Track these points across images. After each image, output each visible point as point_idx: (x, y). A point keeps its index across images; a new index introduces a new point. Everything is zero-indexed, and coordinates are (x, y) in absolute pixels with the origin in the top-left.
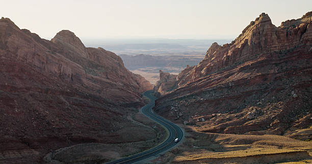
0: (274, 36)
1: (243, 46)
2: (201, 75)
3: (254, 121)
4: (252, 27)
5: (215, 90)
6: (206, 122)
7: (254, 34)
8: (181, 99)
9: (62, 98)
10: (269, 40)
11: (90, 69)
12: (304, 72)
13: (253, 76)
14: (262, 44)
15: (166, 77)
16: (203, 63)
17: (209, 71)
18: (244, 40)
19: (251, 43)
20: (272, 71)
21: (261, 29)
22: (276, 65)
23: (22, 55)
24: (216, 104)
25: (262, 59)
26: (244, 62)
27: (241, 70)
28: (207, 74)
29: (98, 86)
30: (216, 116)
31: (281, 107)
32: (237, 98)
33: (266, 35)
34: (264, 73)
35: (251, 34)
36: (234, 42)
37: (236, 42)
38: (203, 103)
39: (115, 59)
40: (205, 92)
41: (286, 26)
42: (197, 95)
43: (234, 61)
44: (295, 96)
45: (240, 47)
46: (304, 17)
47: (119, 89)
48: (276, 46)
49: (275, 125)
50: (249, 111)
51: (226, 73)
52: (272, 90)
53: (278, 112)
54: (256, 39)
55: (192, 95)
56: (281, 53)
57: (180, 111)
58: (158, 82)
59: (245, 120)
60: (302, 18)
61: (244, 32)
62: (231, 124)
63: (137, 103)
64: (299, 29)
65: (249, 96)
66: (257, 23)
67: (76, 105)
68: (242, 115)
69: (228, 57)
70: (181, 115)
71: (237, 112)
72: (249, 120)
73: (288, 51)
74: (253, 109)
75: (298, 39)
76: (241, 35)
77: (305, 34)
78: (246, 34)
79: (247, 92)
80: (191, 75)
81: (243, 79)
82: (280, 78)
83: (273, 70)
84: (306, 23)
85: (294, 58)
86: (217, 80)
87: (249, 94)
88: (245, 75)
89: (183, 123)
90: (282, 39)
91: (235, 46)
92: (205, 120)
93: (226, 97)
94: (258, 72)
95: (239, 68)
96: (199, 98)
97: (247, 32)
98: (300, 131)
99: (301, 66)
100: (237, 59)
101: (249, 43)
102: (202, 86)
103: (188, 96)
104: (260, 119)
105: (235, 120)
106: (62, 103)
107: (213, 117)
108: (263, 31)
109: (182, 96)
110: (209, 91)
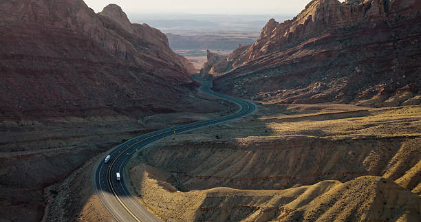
0: (339, 12)
1: (307, 22)
2: (262, 53)
3: (319, 94)
4: (315, 3)
5: (279, 67)
6: (273, 97)
7: (318, 10)
8: (244, 77)
9: (132, 74)
10: (333, 16)
11: (140, 46)
12: (367, 49)
13: (317, 53)
14: (327, 20)
15: (215, 59)
16: (262, 41)
17: (270, 48)
18: (308, 16)
19: (315, 19)
20: (336, 48)
22: (341, 41)
23: (87, 31)
24: (281, 81)
25: (326, 35)
26: (307, 39)
27: (305, 47)
28: (268, 52)
30: (281, 92)
31: (345, 82)
32: (302, 75)
33: (331, 11)
34: (328, 50)
35: (315, 10)
36: (296, 18)
37: (299, 19)
38: (267, 80)
39: (160, 36)
40: (269, 70)
41: (351, 2)
42: (261, 72)
43: (297, 38)
44: (358, 71)
45: (303, 23)
47: (170, 69)
48: (341, 23)
49: (340, 98)
50: (314, 87)
51: (289, 51)
52: (336, 66)
53: (342, 86)
54: (320, 15)
55: (255, 73)
56: (345, 29)
57: (243, 88)
58: (206, 64)
59: (311, 94)
61: (307, 7)
62: (298, 98)
63: (191, 83)
64: (363, 5)
65: (314, 72)
67: (145, 81)
68: (308, 90)
69: (291, 34)
70: (245, 92)
71: (303, 87)
72: (315, 93)
73: (353, 27)
74: (318, 84)
75: (363, 15)
76: (303, 11)
77: (369, 11)
78: (309, 10)
79: (311, 69)
80: (248, 55)
81: (307, 56)
82: (344, 55)
83: (338, 47)
85: (357, 35)
86: (281, 57)
87: (314, 70)
88: (310, 52)
89: (250, 99)
90: (346, 15)
91: (297, 22)
92: (272, 95)
93: (290, 74)
94: (322, 49)
95: (302, 45)
96: (263, 76)
97: (311, 8)
98: (362, 102)
99: (365, 42)
100: (300, 36)
101: (313, 20)
102: (264, 64)
103: (251, 74)
104: (326, 92)
105: (302, 94)
106: (133, 78)
107: (279, 93)
108: (327, 6)
109: (245, 74)
110: (273, 68)
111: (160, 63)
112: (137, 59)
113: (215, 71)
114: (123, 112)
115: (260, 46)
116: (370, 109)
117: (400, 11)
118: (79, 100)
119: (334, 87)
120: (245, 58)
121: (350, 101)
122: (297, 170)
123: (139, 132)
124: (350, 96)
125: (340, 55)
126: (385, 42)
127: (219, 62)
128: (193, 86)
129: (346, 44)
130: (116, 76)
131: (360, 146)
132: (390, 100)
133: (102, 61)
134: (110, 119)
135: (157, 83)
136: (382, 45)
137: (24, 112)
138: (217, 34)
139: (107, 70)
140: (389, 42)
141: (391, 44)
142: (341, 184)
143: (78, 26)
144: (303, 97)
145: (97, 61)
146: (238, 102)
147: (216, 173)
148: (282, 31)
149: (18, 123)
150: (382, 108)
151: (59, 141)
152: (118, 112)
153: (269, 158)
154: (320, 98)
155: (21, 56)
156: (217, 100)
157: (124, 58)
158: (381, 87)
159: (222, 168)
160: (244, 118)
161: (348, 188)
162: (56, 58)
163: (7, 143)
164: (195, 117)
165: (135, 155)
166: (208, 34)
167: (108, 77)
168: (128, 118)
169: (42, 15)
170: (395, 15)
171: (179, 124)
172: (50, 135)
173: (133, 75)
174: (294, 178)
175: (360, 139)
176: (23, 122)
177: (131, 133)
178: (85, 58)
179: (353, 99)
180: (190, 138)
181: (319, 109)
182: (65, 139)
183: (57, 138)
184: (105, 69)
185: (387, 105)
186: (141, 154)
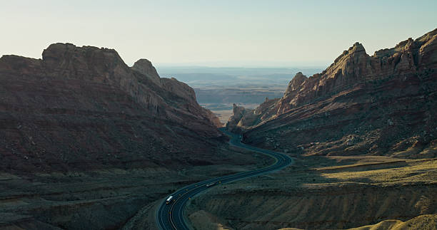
0: (369, 66)
1: (337, 75)
2: (291, 106)
3: (353, 147)
4: (345, 56)
5: (310, 120)
6: (307, 150)
7: (348, 64)
8: (276, 130)
10: (364, 70)
11: (171, 100)
12: (399, 101)
13: (349, 106)
14: (357, 73)
16: (291, 94)
17: (300, 101)
18: (337, 70)
19: (345, 73)
20: (368, 101)
21: (355, 59)
22: (372, 94)
23: (123, 85)
24: (313, 134)
25: (357, 89)
26: (338, 92)
27: (336, 100)
28: (298, 106)
29: (180, 119)
30: (314, 144)
31: (378, 135)
32: (335, 127)
33: (361, 64)
34: (360, 102)
35: (345, 63)
36: (325, 72)
37: (328, 72)
38: (300, 133)
39: (188, 90)
40: (300, 123)
41: (380, 56)
42: (292, 125)
43: (328, 91)
44: (391, 123)
45: (333, 77)
46: (398, 46)
47: (200, 122)
48: (371, 76)
49: (375, 150)
50: (348, 139)
51: (320, 104)
52: (369, 119)
53: (375, 139)
54: (350, 69)
55: (287, 126)
56: (375, 83)
57: (276, 141)
59: (345, 146)
60: (396, 48)
61: (336, 61)
62: (332, 150)
63: (220, 137)
64: (393, 59)
65: (346, 125)
66: (350, 52)
68: (342, 142)
69: (321, 87)
70: (278, 145)
71: (336, 140)
72: (349, 146)
73: (383, 81)
74: (351, 137)
75: (393, 68)
76: (332, 65)
77: (399, 64)
78: (338, 63)
79: (343, 122)
80: (277, 108)
81: (339, 109)
82: (376, 107)
84: (400, 53)
85: (389, 88)
86: (311, 111)
87: (346, 123)
88: (341, 105)
89: (283, 152)
90: (377, 68)
91: (327, 76)
92: (305, 148)
93: (322, 127)
94: (353, 102)
95: (333, 99)
96: (294, 128)
97: (340, 62)
98: (397, 153)
99: (396, 95)
100: (331, 89)
101: (343, 73)
102: (294, 118)
103: (282, 127)
104: (359, 145)
105: (335, 146)
106: (169, 131)
107: (312, 145)
108: (357, 61)
109: (276, 127)
110: (304, 121)
111: (189, 116)
112: (168, 113)
113: (243, 125)
114: (163, 164)
115: (289, 99)
116: (407, 161)
117: (429, 65)
118: (119, 153)
119: (367, 140)
120: (274, 112)
121: (385, 153)
122: (351, 215)
123: (183, 183)
124: (384, 148)
125: (372, 108)
126: (416, 95)
127: (246, 116)
128: (223, 139)
129: (377, 97)
130: (152, 129)
131: (411, 191)
132: (425, 152)
133: (139, 115)
134: (152, 172)
135: (191, 137)
136: (414, 98)
137: (69, 164)
138: (237, 88)
139: (143, 123)
140: (420, 95)
141: (423, 97)
142: (403, 223)
143: (115, 81)
144: (337, 149)
145: (133, 115)
146: (273, 155)
147: (272, 218)
148: (312, 84)
149: (65, 174)
150: (418, 160)
151: (110, 191)
152: (157, 164)
153: (323, 203)
154: (354, 150)
155: (64, 111)
156: (251, 153)
157: (156, 112)
158: (415, 139)
159: (278, 213)
160: (283, 170)
161: (409, 226)
162: (96, 112)
163: (62, 193)
164: (235, 169)
165: (189, 204)
166: (228, 88)
167: (145, 130)
168: (168, 171)
169: (82, 70)
170: (425, 68)
171: (219, 175)
172: (101, 186)
173: (168, 128)
174: (350, 222)
175: (409, 185)
176: (70, 174)
177: (176, 184)
178: (123, 112)
179: (387, 151)
180: (241, 187)
181: (356, 161)
182: (115, 189)
183: (107, 189)
184: (142, 123)
185: (423, 156)
186: (193, 202)
